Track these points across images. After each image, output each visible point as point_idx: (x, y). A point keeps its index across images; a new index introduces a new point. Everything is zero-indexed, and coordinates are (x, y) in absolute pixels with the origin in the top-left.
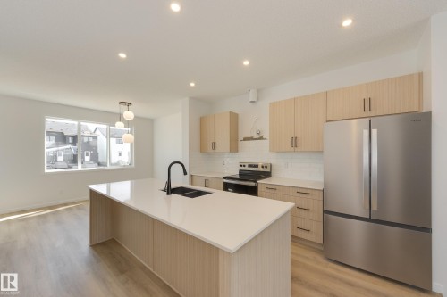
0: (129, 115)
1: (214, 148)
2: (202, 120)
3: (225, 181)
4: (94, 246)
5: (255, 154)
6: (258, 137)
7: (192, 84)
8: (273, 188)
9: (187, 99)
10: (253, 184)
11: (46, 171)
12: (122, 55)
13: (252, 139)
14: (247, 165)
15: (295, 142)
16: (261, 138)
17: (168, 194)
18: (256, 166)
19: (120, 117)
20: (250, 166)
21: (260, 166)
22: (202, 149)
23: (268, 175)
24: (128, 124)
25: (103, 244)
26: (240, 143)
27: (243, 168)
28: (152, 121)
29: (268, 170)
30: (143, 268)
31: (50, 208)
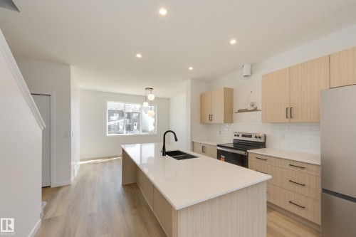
0: (151, 97)
1: (211, 120)
2: (202, 97)
3: (218, 148)
4: (124, 186)
5: (250, 125)
6: (252, 109)
7: (191, 68)
8: (263, 159)
9: (189, 81)
10: (243, 153)
11: (108, 135)
12: (139, 56)
13: (246, 111)
14: (240, 135)
15: (290, 113)
16: (256, 110)
17: (163, 155)
18: (250, 136)
19: (146, 99)
20: (243, 136)
21: (253, 137)
22: (202, 121)
23: (262, 145)
24: (151, 103)
25: (129, 185)
26: (234, 114)
27: (237, 138)
28: (168, 100)
29: (262, 140)
30: (148, 208)
31: (109, 158)
